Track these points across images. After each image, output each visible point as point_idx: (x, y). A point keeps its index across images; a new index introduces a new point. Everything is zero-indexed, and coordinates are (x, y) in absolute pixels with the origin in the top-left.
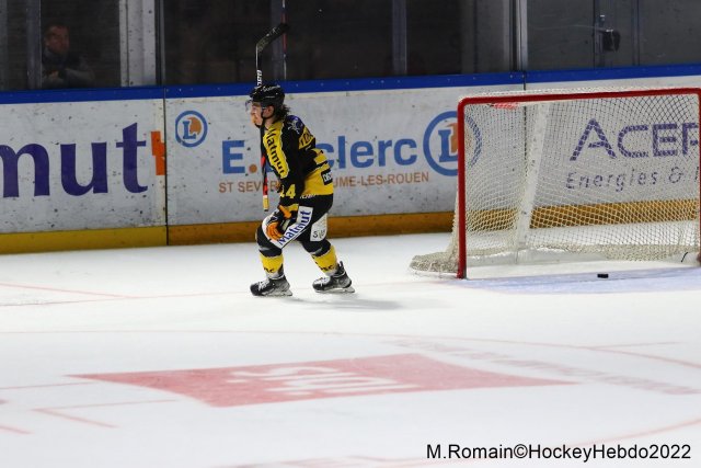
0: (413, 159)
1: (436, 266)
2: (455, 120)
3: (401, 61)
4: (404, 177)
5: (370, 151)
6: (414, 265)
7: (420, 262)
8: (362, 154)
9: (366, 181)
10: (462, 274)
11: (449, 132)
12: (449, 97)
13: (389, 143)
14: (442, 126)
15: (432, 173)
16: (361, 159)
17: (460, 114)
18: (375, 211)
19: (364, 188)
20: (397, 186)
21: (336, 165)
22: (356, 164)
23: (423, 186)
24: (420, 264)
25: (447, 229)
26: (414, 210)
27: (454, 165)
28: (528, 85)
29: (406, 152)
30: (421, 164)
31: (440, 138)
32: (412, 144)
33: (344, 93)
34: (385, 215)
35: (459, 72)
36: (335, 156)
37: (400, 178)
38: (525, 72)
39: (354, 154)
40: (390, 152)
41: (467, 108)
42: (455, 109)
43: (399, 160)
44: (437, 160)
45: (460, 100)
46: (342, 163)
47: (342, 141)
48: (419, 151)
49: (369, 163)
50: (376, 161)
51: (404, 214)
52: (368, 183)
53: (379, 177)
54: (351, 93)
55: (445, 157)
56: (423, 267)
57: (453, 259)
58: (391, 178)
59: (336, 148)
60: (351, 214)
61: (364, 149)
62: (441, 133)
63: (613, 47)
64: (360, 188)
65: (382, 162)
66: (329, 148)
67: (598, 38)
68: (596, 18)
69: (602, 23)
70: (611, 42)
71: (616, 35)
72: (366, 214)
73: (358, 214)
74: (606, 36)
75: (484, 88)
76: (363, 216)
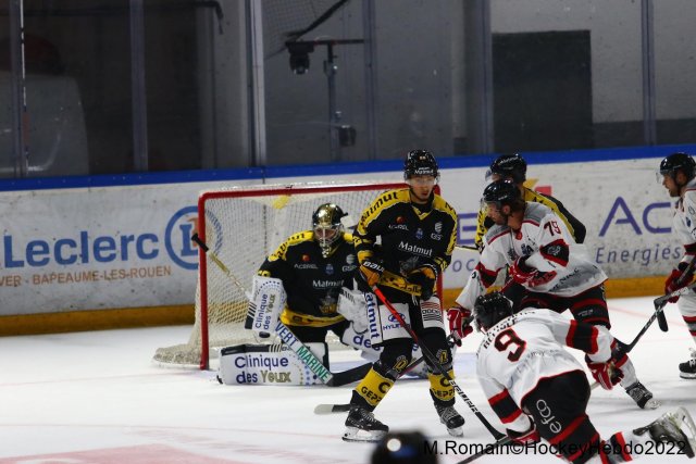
0: (155, 253)
1: (180, 358)
2: (196, 215)
3: (142, 158)
4: (147, 272)
5: (113, 246)
6: (158, 357)
7: (163, 354)
8: (105, 248)
9: (108, 276)
10: (205, 365)
11: (190, 226)
12: (189, 192)
13: (132, 238)
14: (182, 221)
15: (174, 266)
16: (104, 254)
17: (201, 208)
18: (118, 304)
19: (107, 282)
20: (140, 280)
21: (79, 260)
22: (99, 258)
23: (165, 280)
24: (164, 356)
25: (190, 321)
26: (157, 303)
27: (196, 259)
28: (267, 180)
29: (148, 246)
30: (163, 258)
31: (181, 233)
32: (154, 238)
33: (85, 189)
34: (128, 308)
35: (199, 168)
36: (78, 251)
37: (143, 273)
38: (263, 167)
39: (97, 248)
40: (132, 246)
41: (208, 203)
42: (196, 204)
43: (142, 255)
44: (178, 254)
45: (201, 194)
46: (85, 258)
47: (84, 236)
48: (161, 246)
49: (112, 257)
50: (119, 255)
51: (147, 307)
52: (111, 277)
53: (122, 271)
54: (95, 190)
55: (186, 251)
56: (166, 359)
57: (196, 351)
58: (134, 273)
59: (79, 243)
60: (94, 308)
61: (106, 244)
62: (182, 227)
63: (349, 143)
64: (103, 282)
65: (124, 257)
66: (72, 244)
67: (334, 134)
68: (332, 115)
69: (338, 119)
70: (346, 137)
71: (352, 130)
72: (110, 307)
73: (101, 308)
74: (343, 132)
75: (224, 182)
76: (107, 310)
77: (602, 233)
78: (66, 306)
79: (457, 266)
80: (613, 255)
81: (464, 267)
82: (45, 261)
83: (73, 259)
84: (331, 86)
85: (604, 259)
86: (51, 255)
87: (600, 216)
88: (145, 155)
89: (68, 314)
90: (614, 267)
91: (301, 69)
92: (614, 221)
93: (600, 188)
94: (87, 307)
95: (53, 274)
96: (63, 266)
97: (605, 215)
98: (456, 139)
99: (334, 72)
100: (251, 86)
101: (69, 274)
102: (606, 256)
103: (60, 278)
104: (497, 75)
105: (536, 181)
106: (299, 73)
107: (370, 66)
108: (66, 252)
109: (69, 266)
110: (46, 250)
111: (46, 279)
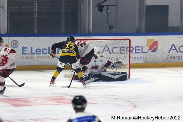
6: (64, 76)
21: (48, 53)
28: (92, 37)
33: (50, 37)
35: (77, 33)
36: (47, 51)
38: (91, 34)
47: (49, 48)
50: (57, 53)
53: (57, 56)
54: (52, 37)
56: (66, 77)
60: (51, 65)
66: (46, 50)
67: (108, 27)
68: (107, 22)
69: (109, 23)
70: (111, 28)
71: (112, 26)
72: (54, 64)
73: (52, 65)
74: (110, 26)
75: (82, 37)
76: (54, 65)
77: (169, 52)
78: (44, 64)
79: (135, 58)
80: (171, 57)
81: (137, 58)
82: (40, 53)
83: (46, 53)
84: (108, 16)
85: (169, 58)
86: (41, 52)
87: (169, 48)
88: (64, 30)
89: (45, 66)
90: (171, 60)
91: (101, 11)
92: (172, 49)
93: (169, 42)
94: (49, 64)
95: (42, 56)
96: (44, 55)
97: (170, 48)
98: (136, 29)
99: (108, 12)
100: (89, 15)
101: (45, 57)
102: (170, 57)
103: (43, 57)
104: (146, 14)
105: (154, 39)
106: (100, 12)
107: (117, 11)
108: (45, 51)
109: (45, 55)
110: (40, 51)
111: (40, 58)
